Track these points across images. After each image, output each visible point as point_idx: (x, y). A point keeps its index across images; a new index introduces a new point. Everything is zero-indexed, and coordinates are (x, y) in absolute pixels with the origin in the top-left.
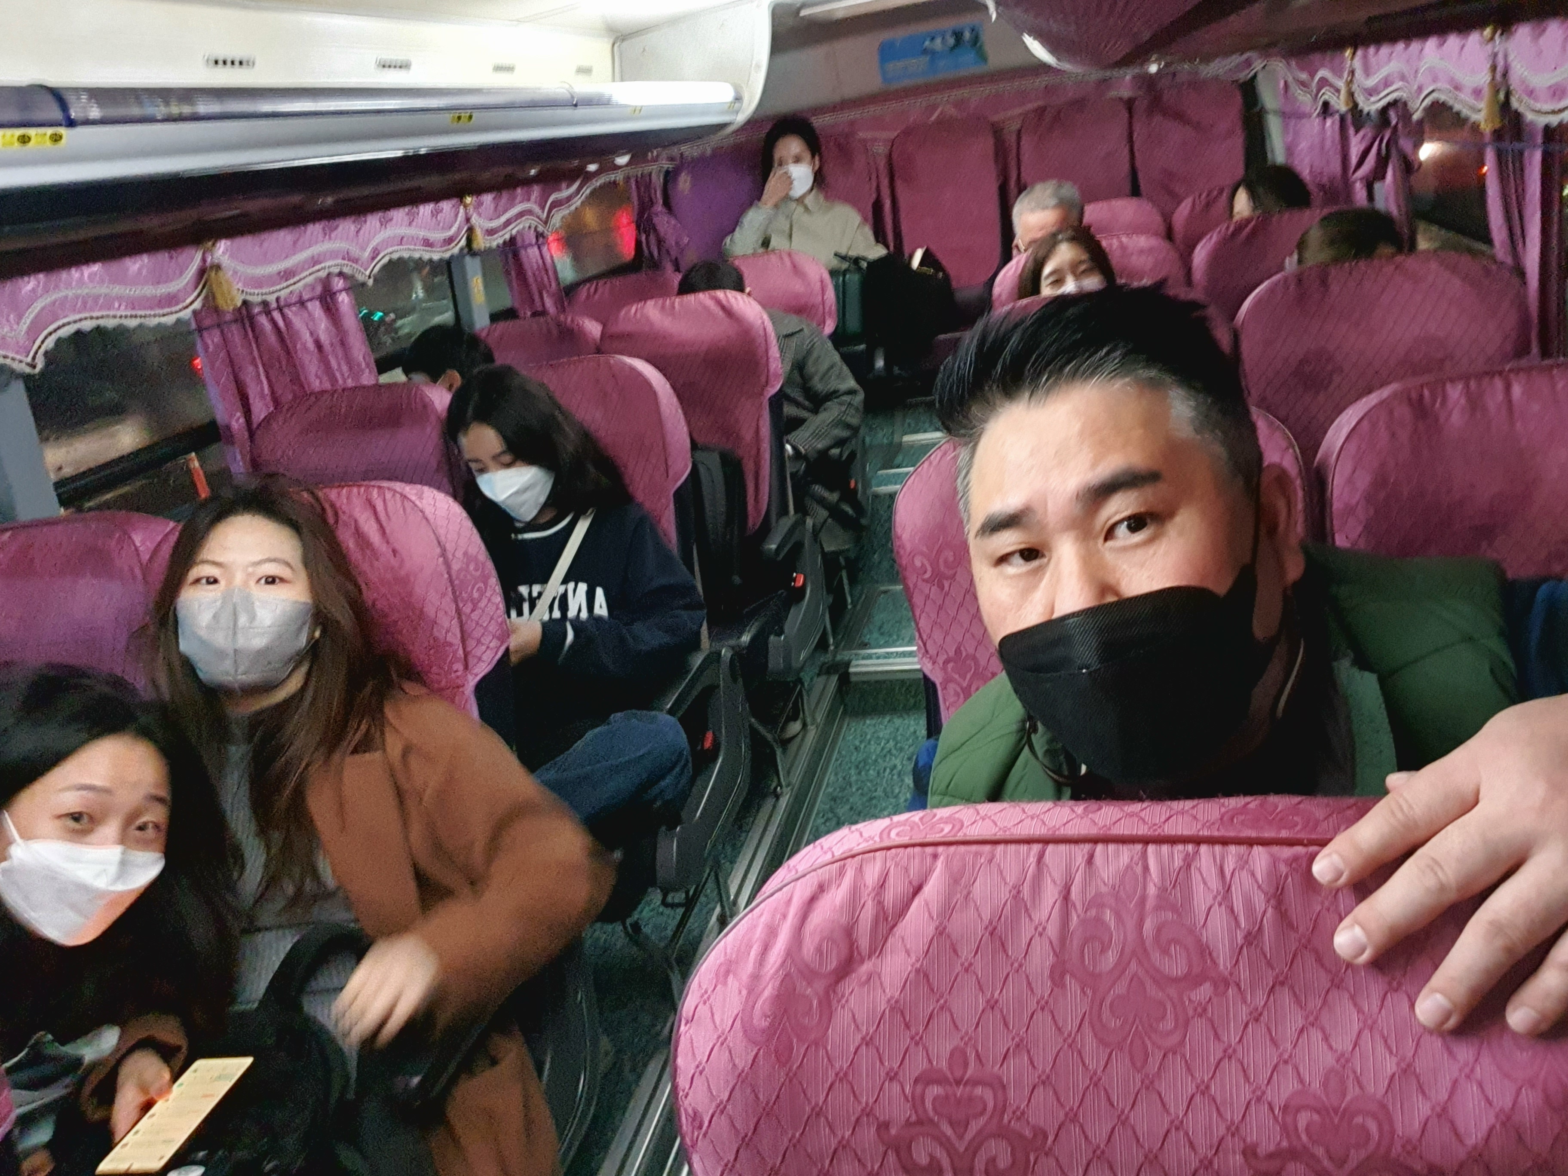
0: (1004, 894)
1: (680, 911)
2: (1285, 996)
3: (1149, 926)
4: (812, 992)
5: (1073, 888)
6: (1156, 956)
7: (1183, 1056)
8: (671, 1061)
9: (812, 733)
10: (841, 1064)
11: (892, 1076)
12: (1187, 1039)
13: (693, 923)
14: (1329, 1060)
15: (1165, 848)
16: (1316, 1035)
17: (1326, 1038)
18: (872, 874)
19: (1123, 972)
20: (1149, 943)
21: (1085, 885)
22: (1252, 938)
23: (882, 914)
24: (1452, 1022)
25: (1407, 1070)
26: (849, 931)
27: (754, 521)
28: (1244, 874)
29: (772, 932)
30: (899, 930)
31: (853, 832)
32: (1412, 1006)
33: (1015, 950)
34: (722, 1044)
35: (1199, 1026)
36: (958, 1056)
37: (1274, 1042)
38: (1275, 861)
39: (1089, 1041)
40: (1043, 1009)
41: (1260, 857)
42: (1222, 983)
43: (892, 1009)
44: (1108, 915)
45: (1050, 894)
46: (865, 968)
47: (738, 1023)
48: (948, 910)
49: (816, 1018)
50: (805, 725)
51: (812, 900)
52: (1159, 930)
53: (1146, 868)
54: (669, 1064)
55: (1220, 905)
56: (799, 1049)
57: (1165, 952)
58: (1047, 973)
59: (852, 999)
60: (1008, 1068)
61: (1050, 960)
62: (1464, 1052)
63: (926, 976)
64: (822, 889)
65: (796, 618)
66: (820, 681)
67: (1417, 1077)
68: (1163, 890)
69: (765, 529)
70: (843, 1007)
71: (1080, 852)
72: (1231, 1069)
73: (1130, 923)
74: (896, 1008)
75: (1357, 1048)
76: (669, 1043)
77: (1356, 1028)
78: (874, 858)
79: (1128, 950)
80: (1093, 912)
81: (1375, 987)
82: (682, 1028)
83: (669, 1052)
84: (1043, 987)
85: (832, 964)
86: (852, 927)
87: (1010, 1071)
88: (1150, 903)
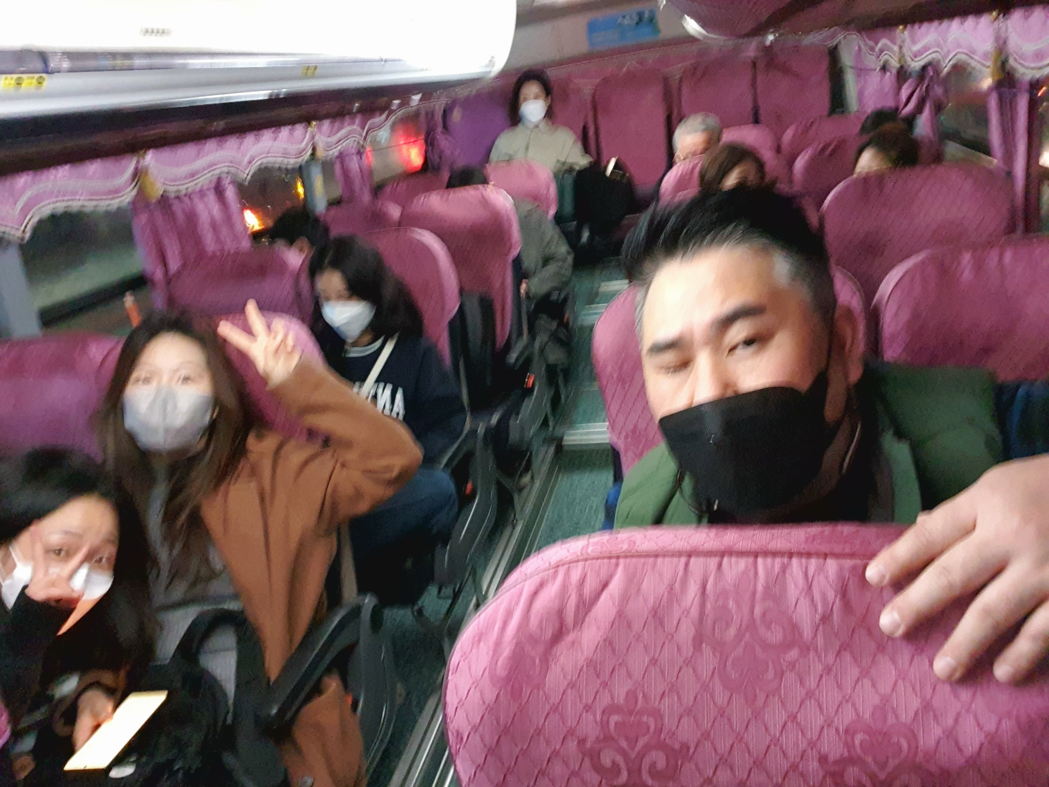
0: (662, 589)
1: (450, 601)
2: (847, 657)
3: (758, 611)
4: (536, 653)
5: (708, 587)
6: (762, 630)
7: (780, 697)
8: (442, 698)
9: (538, 484)
10: (554, 699)
11: (588, 708)
12: (782, 685)
13: (458, 609)
14: (876, 700)
15: (769, 560)
16: (867, 683)
17: (874, 685)
18: (575, 575)
19: (740, 641)
20: (758, 621)
21: (715, 584)
22: (826, 618)
23: (582, 603)
24: (957, 675)
25: (927, 706)
26: (560, 613)
27: (500, 341)
28: (822, 576)
29: (509, 614)
30: (592, 614)
31: (562, 549)
32: (931, 664)
33: (670, 625)
34: (475, 688)
35: (790, 677)
36: (631, 695)
37: (839, 687)
38: (841, 569)
39: (718, 688)
40: (687, 665)
41: (832, 565)
42: (806, 649)
43: (588, 666)
44: (731, 604)
45: (693, 589)
46: (570, 638)
47: (487, 672)
48: (625, 598)
49: (538, 669)
50: (532, 478)
51: (535, 593)
52: (764, 615)
53: (756, 573)
54: (441, 702)
55: (805, 598)
56: (526, 691)
57: (769, 628)
58: (690, 642)
59: (562, 657)
60: (664, 705)
61: (692, 632)
62: (965, 694)
63: (611, 643)
64: (541, 585)
65: (528, 406)
66: (543, 449)
67: (934, 712)
68: (767, 588)
69: (508, 347)
70: (556, 663)
71: (713, 562)
72: (811, 705)
73: (746, 609)
74: (590, 663)
75: (894, 693)
76: (441, 687)
77: (894, 678)
78: (577, 565)
79: (744, 627)
80: (720, 602)
81: (906, 652)
82: (450, 677)
83: (441, 694)
84: (688, 650)
85: (549, 634)
86: (562, 610)
87: (665, 705)
88: (759, 595)
